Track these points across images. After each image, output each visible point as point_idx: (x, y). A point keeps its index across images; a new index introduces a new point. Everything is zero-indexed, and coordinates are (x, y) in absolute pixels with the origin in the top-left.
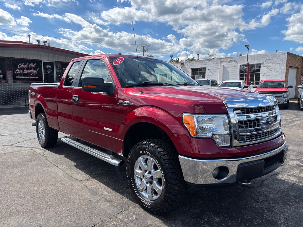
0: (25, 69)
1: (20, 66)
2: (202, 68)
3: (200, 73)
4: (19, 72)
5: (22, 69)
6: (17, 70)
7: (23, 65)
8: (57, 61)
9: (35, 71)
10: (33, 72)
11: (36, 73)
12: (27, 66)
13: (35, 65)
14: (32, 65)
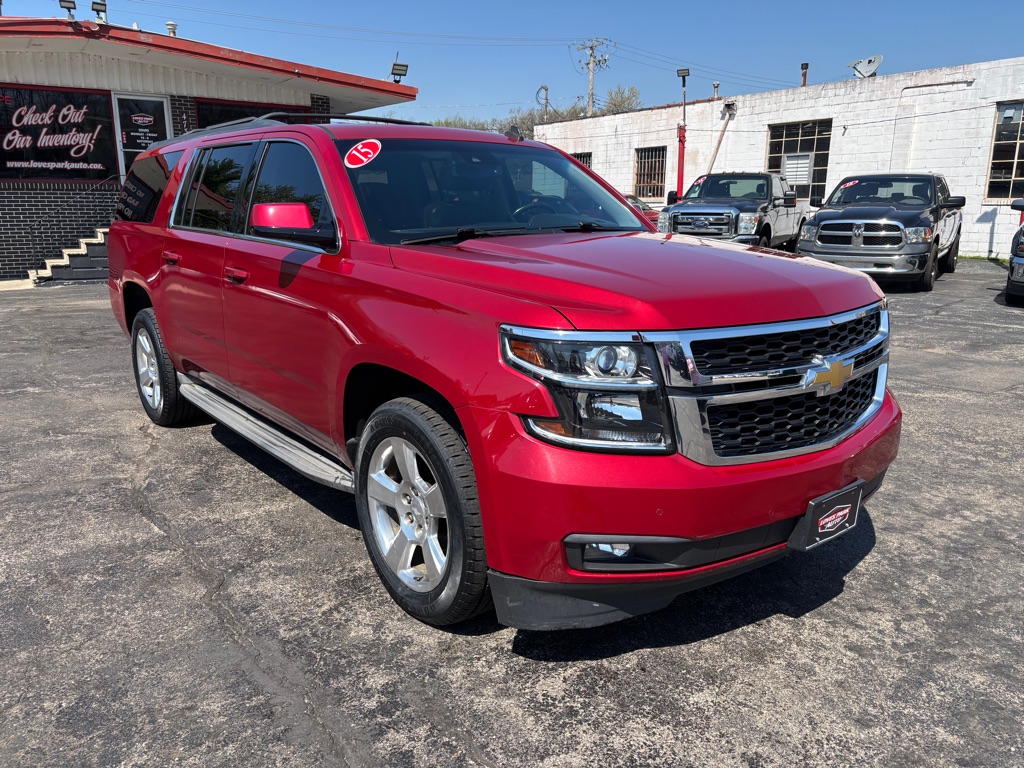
0: (45, 130)
1: (20, 118)
2: (815, 122)
3: (807, 146)
4: (21, 141)
5: (33, 131)
6: (9, 136)
7: (34, 113)
8: (174, 93)
9: (84, 140)
10: (78, 144)
11: (89, 147)
12: (50, 118)
13: (85, 113)
14: (71, 112)
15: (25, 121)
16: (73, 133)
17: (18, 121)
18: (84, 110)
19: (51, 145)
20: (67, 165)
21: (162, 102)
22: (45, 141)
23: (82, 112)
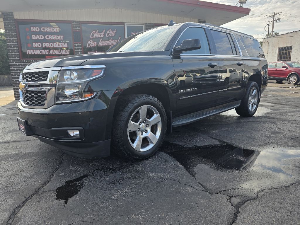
0: (101, 39)
1: (93, 35)
4: (93, 44)
5: (97, 40)
6: (89, 42)
7: (98, 33)
8: (147, 22)
9: (114, 43)
10: (112, 44)
12: (103, 35)
13: (115, 32)
14: (111, 32)
15: (95, 36)
16: (111, 40)
17: (92, 37)
18: (115, 31)
19: (103, 45)
21: (143, 26)
22: (101, 44)
23: (114, 32)
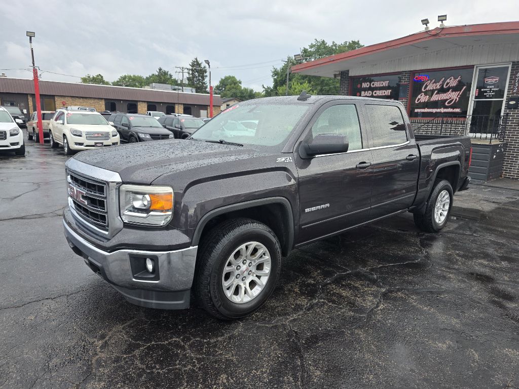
0: (436, 92)
1: (426, 87)
4: (423, 98)
5: (430, 93)
7: (433, 83)
9: (454, 96)
10: (451, 98)
11: (456, 99)
14: (451, 80)
15: (428, 88)
17: (424, 89)
18: (459, 79)
19: (437, 100)
20: (442, 110)
21: (508, 67)
22: (435, 97)
23: (457, 80)
